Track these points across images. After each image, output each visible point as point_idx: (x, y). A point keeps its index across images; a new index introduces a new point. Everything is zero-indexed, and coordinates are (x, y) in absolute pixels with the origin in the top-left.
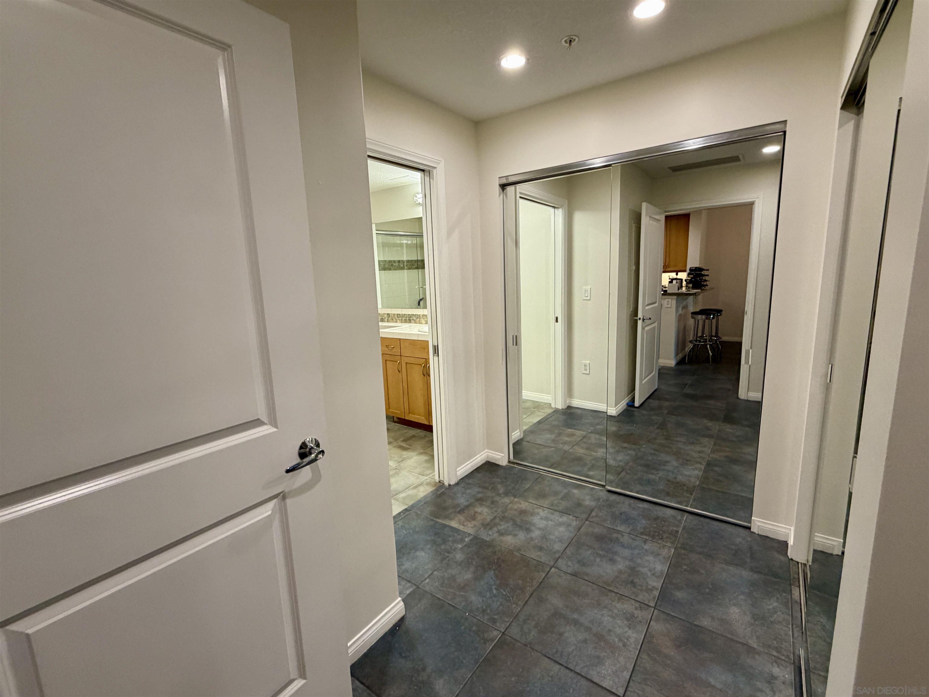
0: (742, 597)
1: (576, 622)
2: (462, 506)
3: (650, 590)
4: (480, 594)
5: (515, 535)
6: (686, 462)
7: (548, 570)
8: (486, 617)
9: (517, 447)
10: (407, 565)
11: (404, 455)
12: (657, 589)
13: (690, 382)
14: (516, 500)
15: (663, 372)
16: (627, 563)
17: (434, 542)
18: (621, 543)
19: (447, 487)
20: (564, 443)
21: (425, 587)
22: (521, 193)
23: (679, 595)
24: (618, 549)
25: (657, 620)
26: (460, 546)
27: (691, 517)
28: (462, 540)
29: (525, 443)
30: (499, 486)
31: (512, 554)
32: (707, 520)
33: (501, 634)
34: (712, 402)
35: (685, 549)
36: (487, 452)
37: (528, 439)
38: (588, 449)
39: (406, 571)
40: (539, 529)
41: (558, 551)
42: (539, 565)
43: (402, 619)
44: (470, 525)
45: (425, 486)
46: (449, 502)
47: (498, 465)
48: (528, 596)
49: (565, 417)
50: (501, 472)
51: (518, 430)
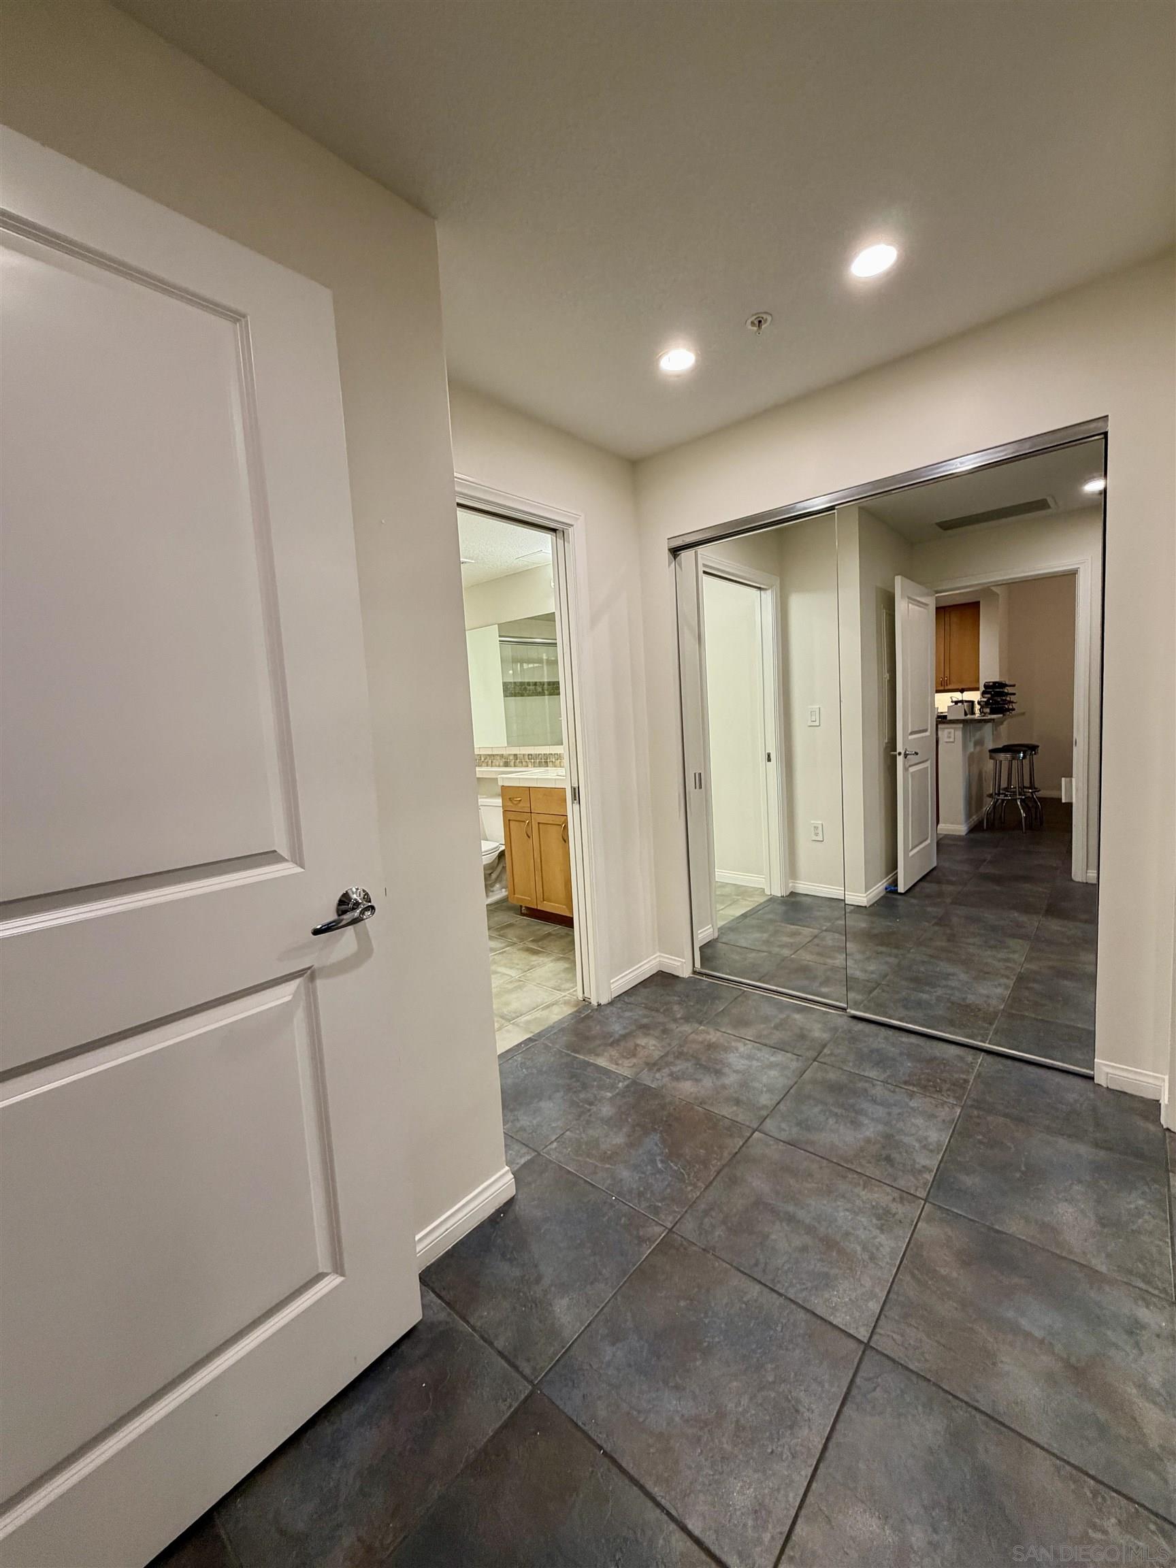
0: (1076, 1187)
1: (791, 1219)
2: (617, 1036)
3: (917, 1172)
4: (636, 1167)
5: (697, 1080)
6: (984, 974)
7: (748, 1135)
8: (644, 1204)
9: (708, 951)
10: (525, 1121)
11: (534, 961)
12: (931, 1171)
13: (989, 857)
14: (702, 1027)
15: (943, 844)
16: (880, 1127)
17: (569, 1089)
18: (872, 1096)
19: (596, 1007)
20: (782, 946)
21: (548, 1153)
22: (705, 565)
23: (969, 1181)
24: (865, 1105)
25: (929, 1220)
26: (609, 1095)
27: (989, 1059)
28: (613, 1087)
29: (720, 945)
30: (676, 1008)
31: (692, 1108)
32: (1017, 1064)
33: (667, 1231)
34: (1027, 886)
35: (978, 1108)
36: (660, 956)
37: (724, 940)
38: (819, 954)
39: (523, 1129)
40: (737, 1072)
41: (765, 1107)
42: (734, 1127)
43: (511, 1202)
44: (627, 1063)
45: (562, 1006)
46: (596, 1029)
47: (678, 977)
48: (713, 1174)
49: (784, 908)
50: (679, 987)
51: (710, 926)
